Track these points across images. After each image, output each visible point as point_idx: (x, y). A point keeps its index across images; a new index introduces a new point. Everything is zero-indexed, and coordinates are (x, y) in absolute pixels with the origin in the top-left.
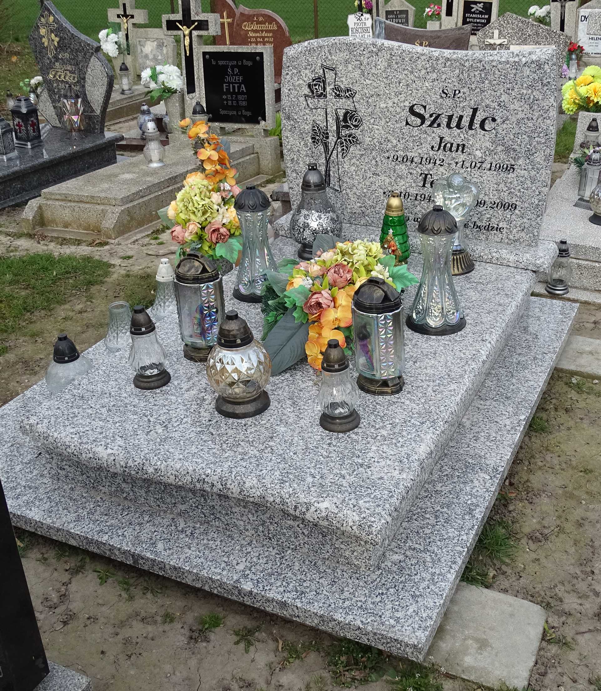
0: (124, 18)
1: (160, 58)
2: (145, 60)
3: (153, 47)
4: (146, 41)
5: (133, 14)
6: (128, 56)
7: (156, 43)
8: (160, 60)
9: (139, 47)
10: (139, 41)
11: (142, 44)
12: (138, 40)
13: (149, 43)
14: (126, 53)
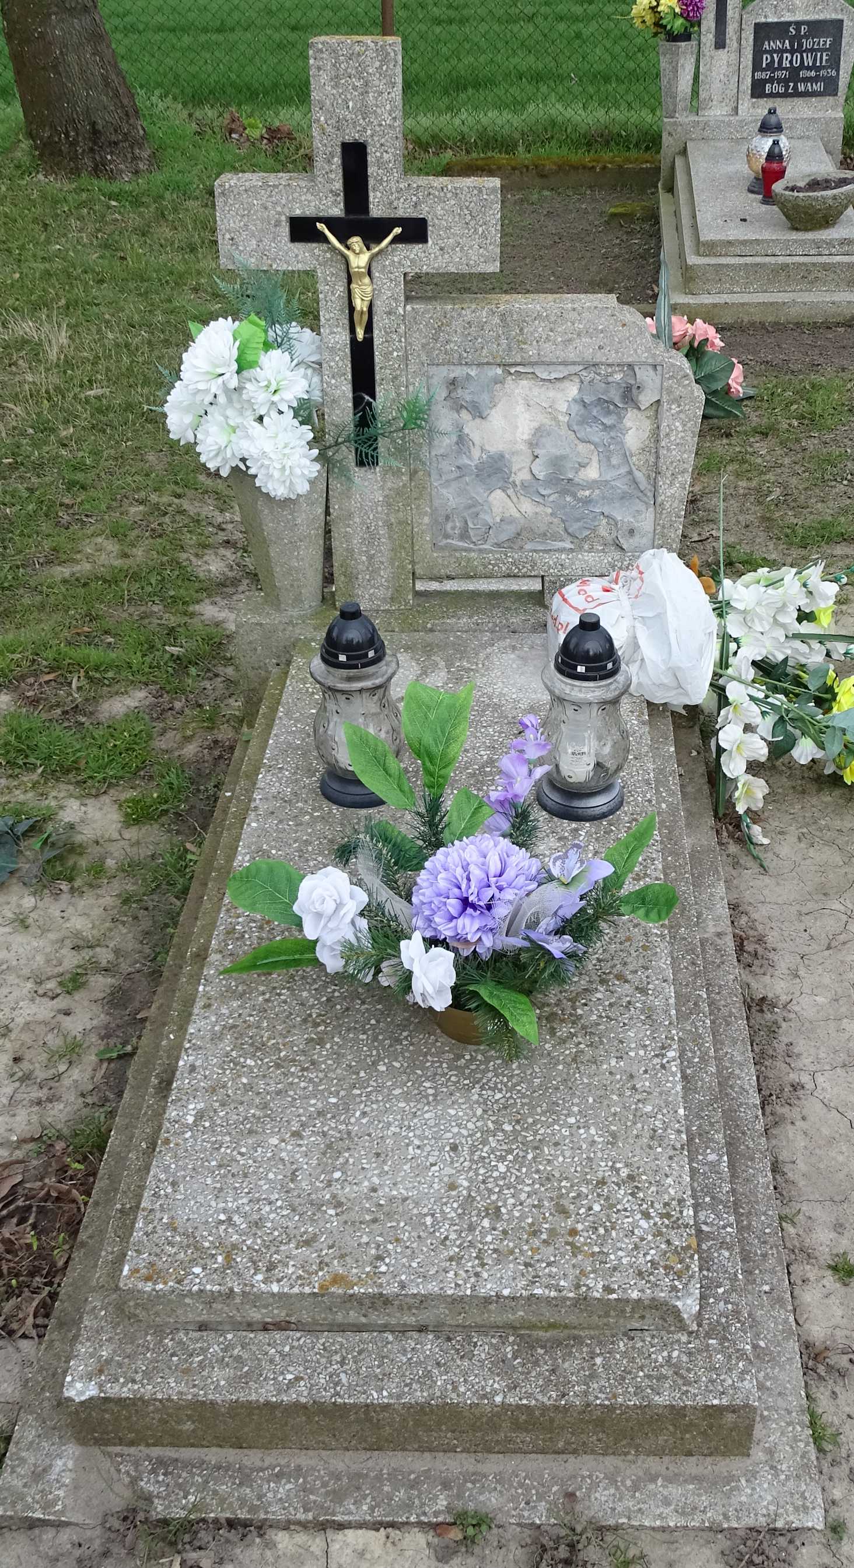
0: (356, 241)
1: (592, 473)
2: (478, 492)
3: (551, 412)
4: (498, 381)
5: (423, 212)
6: (359, 474)
7: (572, 390)
8: (592, 485)
9: (444, 419)
10: (453, 383)
11: (465, 395)
12: (442, 373)
13: (520, 389)
14: (347, 455)
